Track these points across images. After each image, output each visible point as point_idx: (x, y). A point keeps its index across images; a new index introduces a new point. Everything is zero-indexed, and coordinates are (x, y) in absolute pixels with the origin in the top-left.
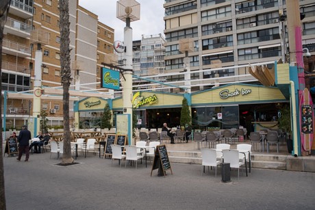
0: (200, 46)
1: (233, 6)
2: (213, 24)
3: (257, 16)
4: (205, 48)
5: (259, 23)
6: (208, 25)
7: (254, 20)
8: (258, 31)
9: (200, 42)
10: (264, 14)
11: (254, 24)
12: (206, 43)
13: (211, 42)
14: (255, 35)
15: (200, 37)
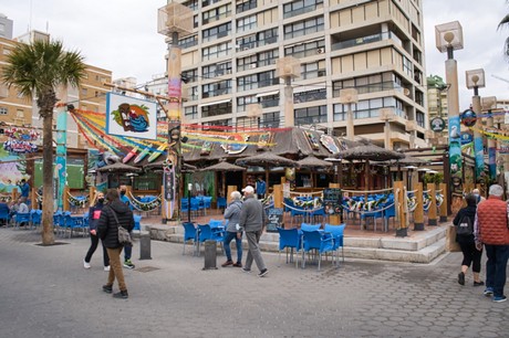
0: (199, 93)
1: (234, 41)
2: (215, 64)
3: (258, 55)
4: (205, 95)
5: (260, 64)
6: (209, 66)
7: (255, 59)
8: (258, 74)
9: (200, 89)
10: (265, 52)
11: (254, 65)
12: (206, 90)
13: (212, 88)
14: (255, 78)
15: (200, 82)
